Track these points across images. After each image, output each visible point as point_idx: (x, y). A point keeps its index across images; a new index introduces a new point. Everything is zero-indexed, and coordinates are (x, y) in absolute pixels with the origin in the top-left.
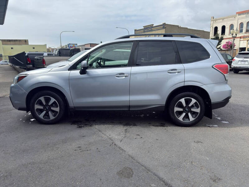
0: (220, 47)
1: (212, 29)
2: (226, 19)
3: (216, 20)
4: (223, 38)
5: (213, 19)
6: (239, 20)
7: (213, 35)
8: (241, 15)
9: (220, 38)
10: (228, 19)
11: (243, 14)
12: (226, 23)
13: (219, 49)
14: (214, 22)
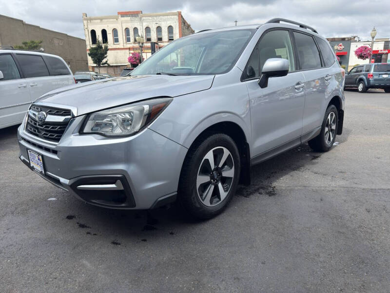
0: (107, 61)
1: (87, 33)
2: (106, 20)
3: (91, 19)
4: (108, 48)
5: (85, 17)
6: (123, 25)
7: (91, 43)
8: (123, 17)
9: (104, 48)
10: (109, 20)
11: (127, 17)
12: (106, 25)
13: (106, 65)
14: (89, 21)
